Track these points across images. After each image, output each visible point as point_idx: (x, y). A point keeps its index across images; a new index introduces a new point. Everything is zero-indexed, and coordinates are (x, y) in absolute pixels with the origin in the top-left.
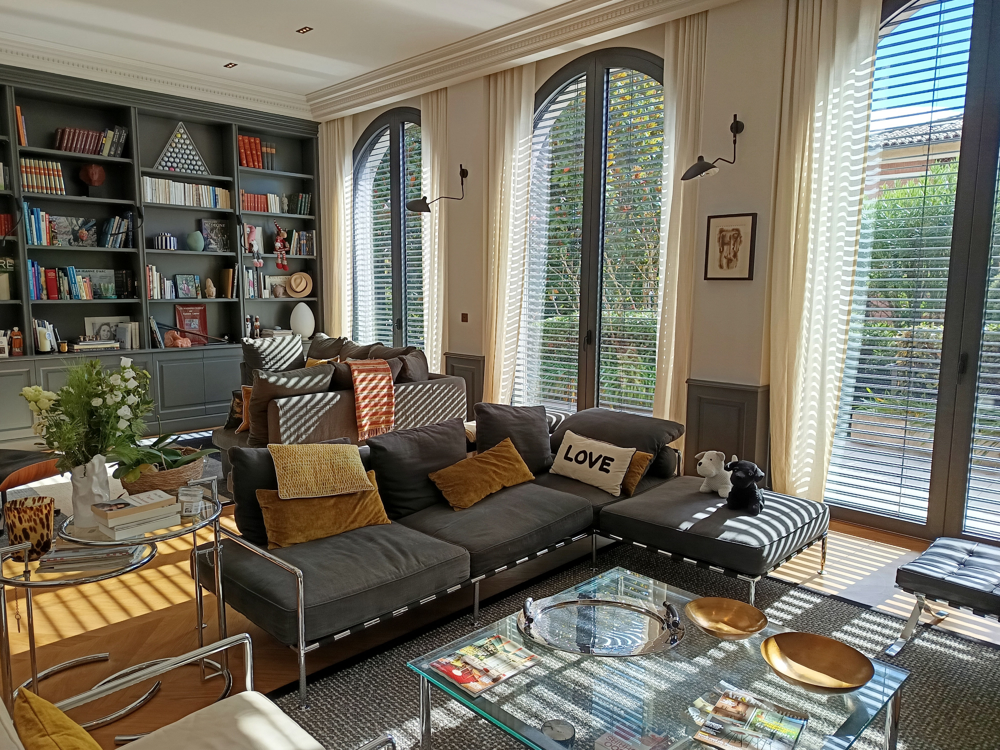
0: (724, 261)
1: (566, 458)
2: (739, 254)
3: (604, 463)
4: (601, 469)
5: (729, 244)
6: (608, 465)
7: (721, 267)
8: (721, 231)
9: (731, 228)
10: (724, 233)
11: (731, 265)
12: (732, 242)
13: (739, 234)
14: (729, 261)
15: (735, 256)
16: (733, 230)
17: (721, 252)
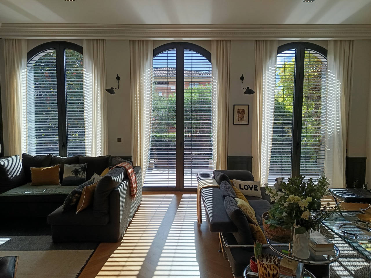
0: (240, 119)
1: (241, 189)
2: (244, 117)
3: (255, 188)
4: (255, 190)
5: (241, 113)
6: (257, 188)
7: (239, 120)
8: (238, 109)
9: (241, 109)
10: (239, 110)
11: (242, 120)
12: (242, 113)
13: (244, 111)
14: (241, 119)
15: (243, 117)
16: (242, 109)
17: (239, 116)
